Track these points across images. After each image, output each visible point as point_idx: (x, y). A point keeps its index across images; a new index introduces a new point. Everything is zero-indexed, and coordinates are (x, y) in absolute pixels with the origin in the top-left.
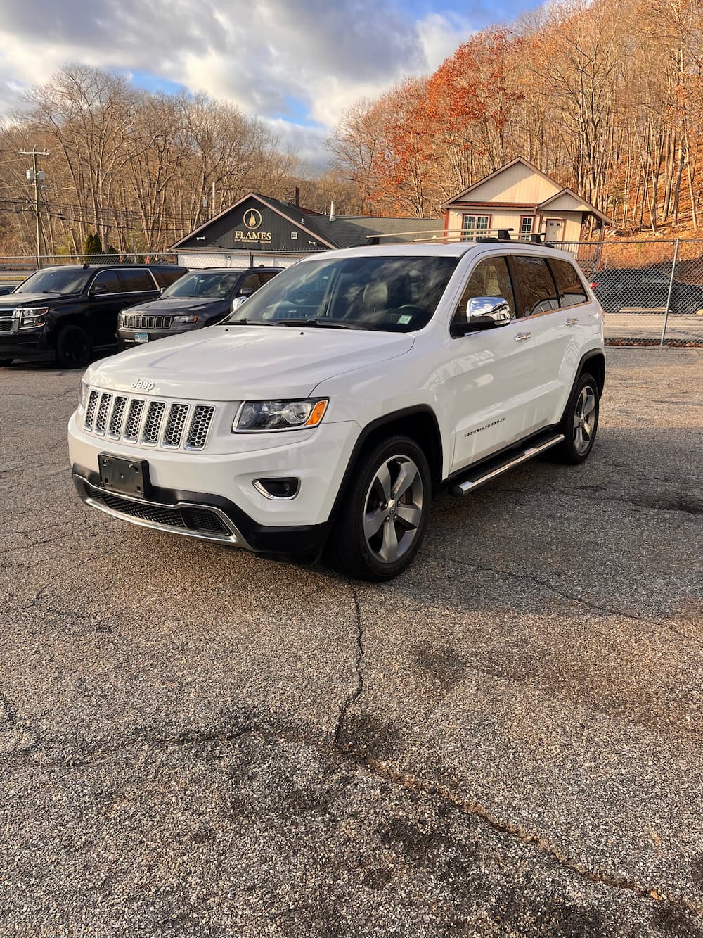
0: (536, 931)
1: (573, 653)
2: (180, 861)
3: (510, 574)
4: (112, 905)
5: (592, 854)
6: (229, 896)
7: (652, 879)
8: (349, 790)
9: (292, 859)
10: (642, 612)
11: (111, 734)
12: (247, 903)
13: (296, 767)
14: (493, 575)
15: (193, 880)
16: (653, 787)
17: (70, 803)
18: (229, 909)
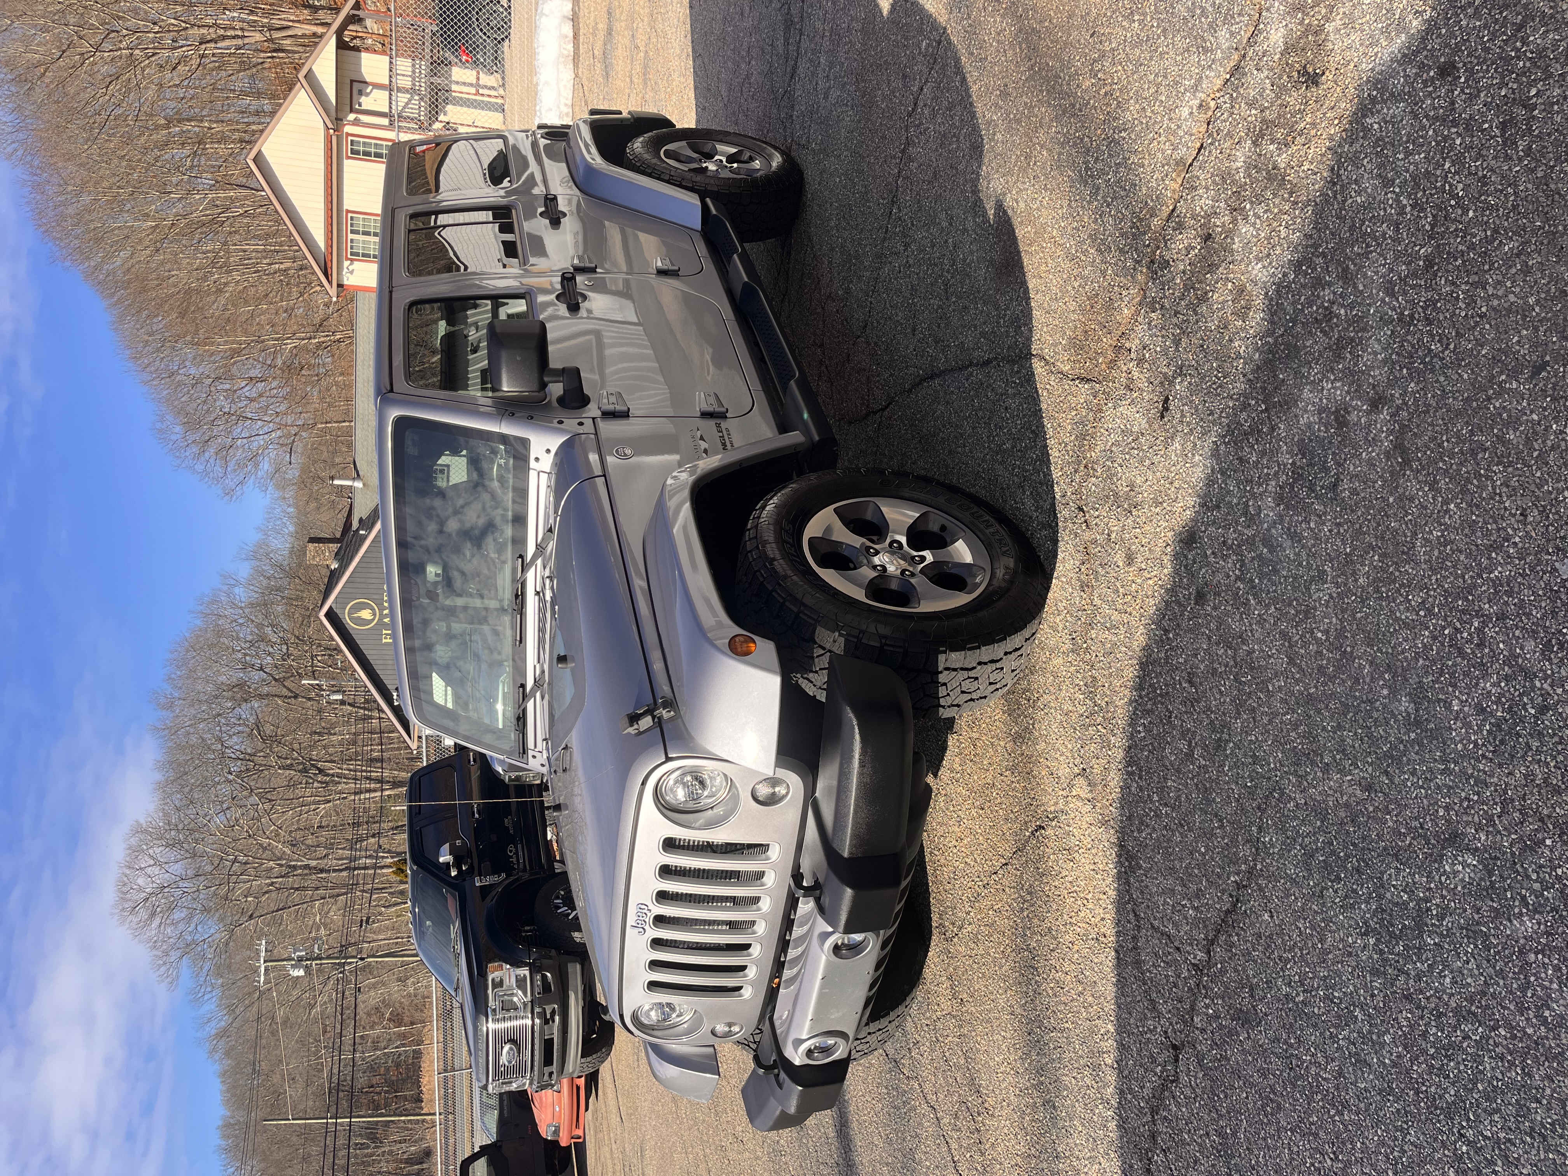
1: (1005, 51)
2: (1212, 559)
3: (903, 151)
4: (1252, 631)
6: (1248, 488)
11: (1077, 681)
12: (1257, 463)
13: (1122, 430)
14: (904, 179)
15: (1232, 535)
18: (1260, 485)
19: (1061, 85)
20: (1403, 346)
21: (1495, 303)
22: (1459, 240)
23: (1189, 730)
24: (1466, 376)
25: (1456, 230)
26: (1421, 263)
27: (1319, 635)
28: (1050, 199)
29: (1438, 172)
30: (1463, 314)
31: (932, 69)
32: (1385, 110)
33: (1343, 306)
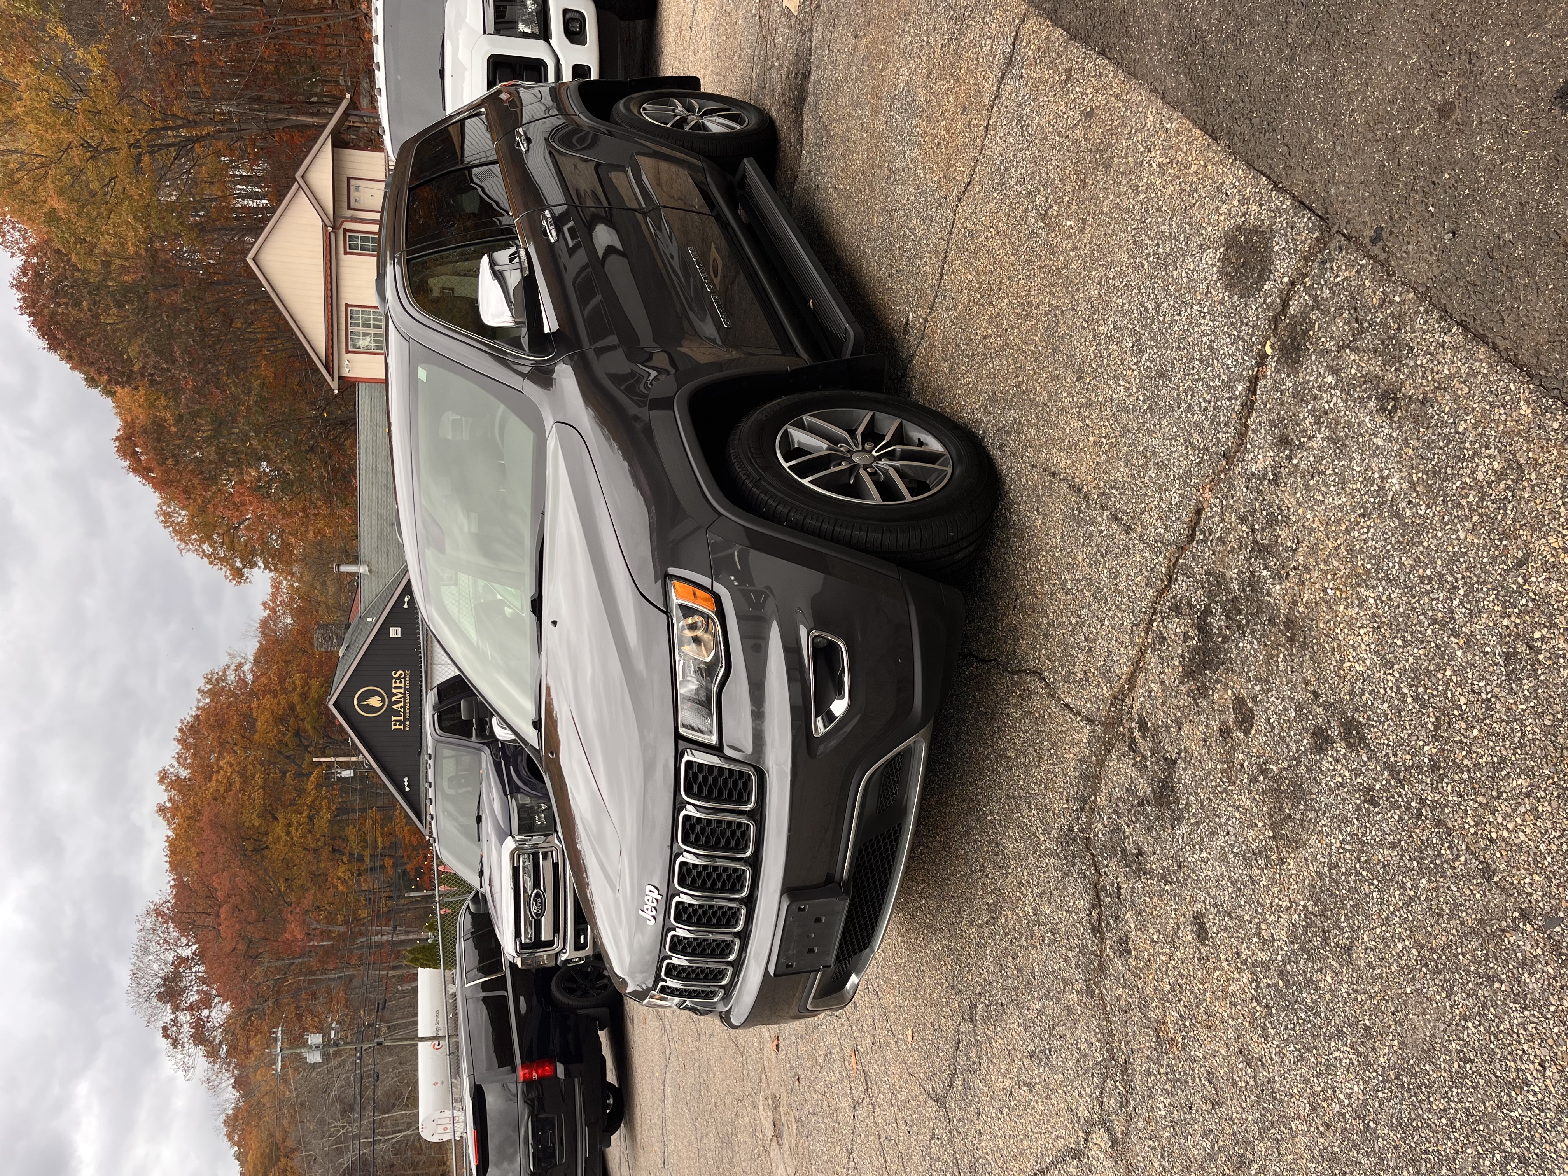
0: (1298, 528)
2: (1225, 964)
4: (1272, 1059)
5: (1219, 424)
6: (1260, 911)
7: (1246, 354)
8: (1153, 724)
9: (1223, 820)
10: (940, 235)
11: (1093, 1026)
12: (1267, 889)
13: (1127, 789)
15: (1245, 952)
16: (1146, 310)
17: (1168, 1093)
18: (1272, 913)
19: (1050, 415)
20: (1411, 836)
21: (1506, 834)
22: (1464, 753)
23: (1211, 1131)
24: (1478, 896)
25: (1461, 741)
26: (1426, 760)
27: (1342, 1096)
28: (1042, 523)
29: (1440, 676)
30: (1472, 830)
31: (919, 344)
32: (1381, 589)
33: (1347, 768)
